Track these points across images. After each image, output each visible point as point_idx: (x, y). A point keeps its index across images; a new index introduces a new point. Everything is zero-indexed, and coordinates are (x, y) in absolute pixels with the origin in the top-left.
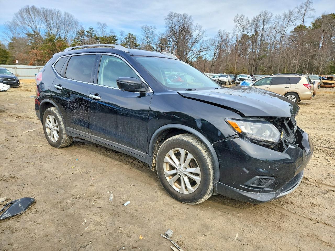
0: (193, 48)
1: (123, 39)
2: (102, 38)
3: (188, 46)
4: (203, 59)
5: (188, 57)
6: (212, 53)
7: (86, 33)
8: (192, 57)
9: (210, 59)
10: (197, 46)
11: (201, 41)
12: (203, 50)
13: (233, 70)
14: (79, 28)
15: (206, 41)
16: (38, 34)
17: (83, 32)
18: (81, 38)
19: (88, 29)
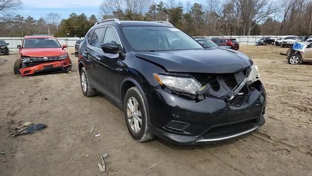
0: (260, 11)
1: (190, 9)
2: (170, 10)
3: (255, 8)
4: (273, 21)
5: (254, 20)
6: (282, 14)
7: (157, 7)
8: (259, 20)
9: (281, 20)
10: (265, 9)
11: (269, 3)
12: (271, 12)
13: (306, 32)
14: (151, 4)
15: (275, 2)
16: (121, 11)
17: (155, 6)
18: (153, 12)
19: (158, 4)
